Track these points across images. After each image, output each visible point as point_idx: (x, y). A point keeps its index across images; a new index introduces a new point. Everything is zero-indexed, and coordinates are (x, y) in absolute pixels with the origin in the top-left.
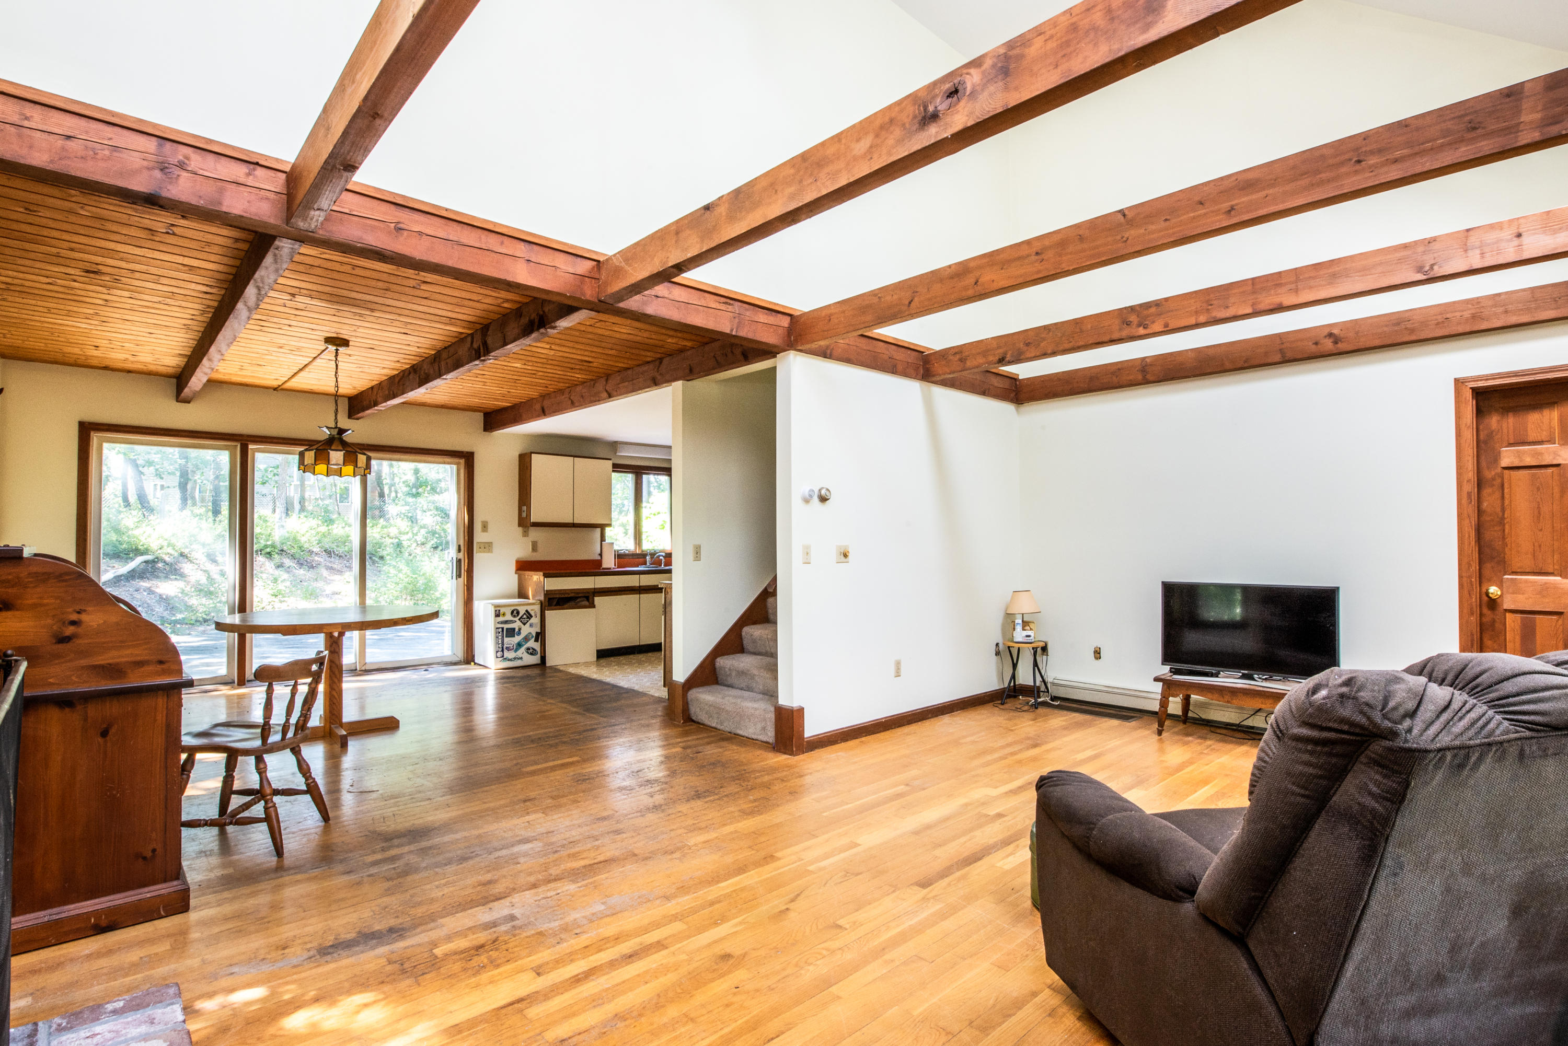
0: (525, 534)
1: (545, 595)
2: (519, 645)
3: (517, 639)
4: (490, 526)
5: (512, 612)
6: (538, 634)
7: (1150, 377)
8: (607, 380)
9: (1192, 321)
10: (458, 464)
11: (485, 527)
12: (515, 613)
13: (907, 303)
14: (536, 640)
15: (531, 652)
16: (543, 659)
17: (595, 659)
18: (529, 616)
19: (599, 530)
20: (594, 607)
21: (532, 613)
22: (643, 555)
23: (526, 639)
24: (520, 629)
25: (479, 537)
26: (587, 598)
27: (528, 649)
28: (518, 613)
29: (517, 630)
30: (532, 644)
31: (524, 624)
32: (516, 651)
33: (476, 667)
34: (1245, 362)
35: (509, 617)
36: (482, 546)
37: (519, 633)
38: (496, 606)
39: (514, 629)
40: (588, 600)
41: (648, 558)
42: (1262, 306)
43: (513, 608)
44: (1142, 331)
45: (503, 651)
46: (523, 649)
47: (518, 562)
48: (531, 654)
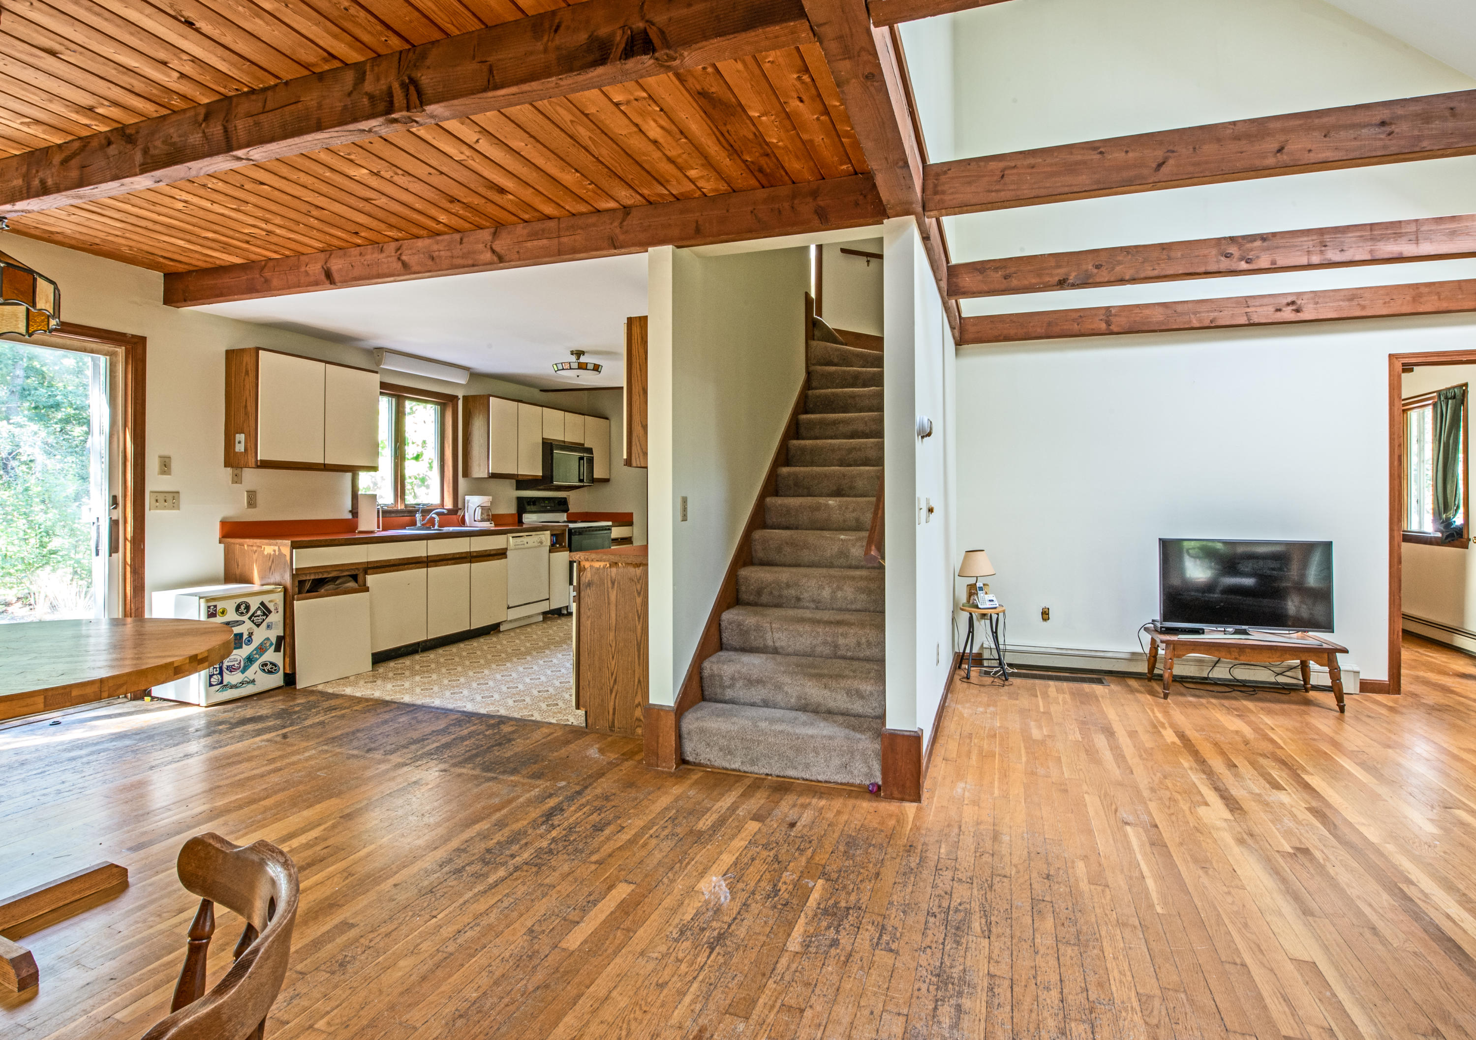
0: (237, 479)
1: (293, 576)
2: (250, 660)
3: (245, 651)
4: (175, 465)
5: (238, 608)
6: (280, 639)
7: (1114, 328)
8: (495, 234)
9: (1304, 261)
10: (112, 354)
11: (165, 466)
12: (242, 608)
13: (1154, 165)
14: (277, 649)
15: (269, 669)
16: (290, 679)
17: (369, 666)
18: (266, 610)
19: (349, 475)
20: (367, 590)
21: (271, 606)
22: (411, 512)
23: (261, 649)
24: (250, 635)
25: (154, 482)
26: (355, 578)
27: (265, 665)
28: (248, 608)
29: (245, 636)
30: (270, 656)
31: (258, 626)
32: (243, 672)
33: (156, 704)
34: (1211, 322)
35: (232, 616)
36: (161, 498)
37: (249, 641)
38: (208, 600)
39: (241, 635)
40: (356, 581)
41: (418, 516)
42: (1379, 255)
43: (239, 601)
44: (1244, 265)
45: (221, 673)
46: (256, 666)
47: (224, 523)
48: (270, 672)
